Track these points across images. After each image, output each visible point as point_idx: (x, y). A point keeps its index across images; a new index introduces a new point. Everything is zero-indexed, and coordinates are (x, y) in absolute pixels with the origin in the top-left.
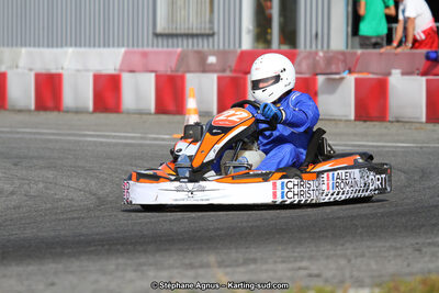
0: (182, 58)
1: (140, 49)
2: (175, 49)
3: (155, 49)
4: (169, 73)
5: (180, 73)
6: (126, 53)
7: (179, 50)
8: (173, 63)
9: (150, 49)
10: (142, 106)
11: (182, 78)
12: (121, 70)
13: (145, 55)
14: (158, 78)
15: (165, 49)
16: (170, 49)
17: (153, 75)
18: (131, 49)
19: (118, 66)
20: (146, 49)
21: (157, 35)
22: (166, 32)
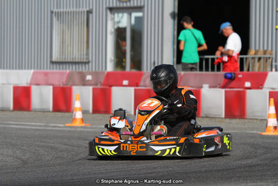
0: (70, 76)
1: (42, 71)
2: (64, 71)
3: (52, 71)
4: (61, 86)
5: (68, 86)
6: (34, 73)
7: (68, 71)
8: (64, 80)
9: (48, 71)
10: (44, 107)
11: (70, 89)
12: (31, 84)
13: (46, 74)
14: (54, 89)
15: (58, 71)
16: (61, 71)
17: (51, 87)
18: (36, 70)
19: (29, 82)
20: (45, 71)
21: (52, 63)
22: (59, 60)
